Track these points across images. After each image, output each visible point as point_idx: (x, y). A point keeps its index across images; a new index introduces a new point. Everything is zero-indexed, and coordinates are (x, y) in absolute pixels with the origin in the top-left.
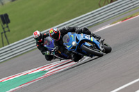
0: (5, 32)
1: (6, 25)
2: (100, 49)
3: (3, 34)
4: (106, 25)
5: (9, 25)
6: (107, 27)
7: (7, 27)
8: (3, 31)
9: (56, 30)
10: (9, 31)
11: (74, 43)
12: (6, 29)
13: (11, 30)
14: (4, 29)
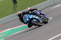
0: (15, 7)
1: (15, 4)
2: (40, 22)
3: (14, 8)
4: (60, 4)
5: (17, 4)
6: (60, 5)
7: (16, 5)
8: (14, 7)
9: (20, 13)
10: (17, 7)
11: (28, 20)
12: (15, 6)
13: (17, 6)
14: (14, 6)
